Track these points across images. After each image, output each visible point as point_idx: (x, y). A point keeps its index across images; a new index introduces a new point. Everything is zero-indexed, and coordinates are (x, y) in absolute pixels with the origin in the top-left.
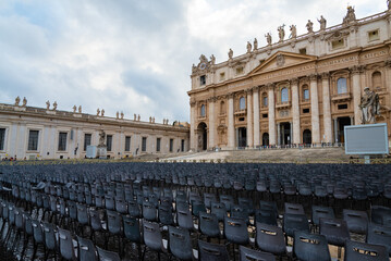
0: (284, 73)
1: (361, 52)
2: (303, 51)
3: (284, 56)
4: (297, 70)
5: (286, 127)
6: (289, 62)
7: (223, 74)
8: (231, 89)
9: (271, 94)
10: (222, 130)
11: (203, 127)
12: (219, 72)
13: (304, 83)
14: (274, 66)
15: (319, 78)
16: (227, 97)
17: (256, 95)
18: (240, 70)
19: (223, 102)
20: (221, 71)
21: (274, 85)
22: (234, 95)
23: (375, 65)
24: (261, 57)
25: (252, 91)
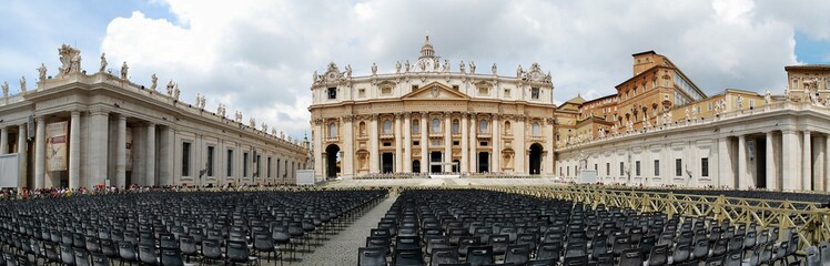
0: (439, 105)
1: (500, 104)
2: (456, 88)
3: (440, 88)
5: (436, 156)
6: (443, 96)
7: (362, 91)
8: (376, 110)
9: (423, 122)
10: (362, 155)
11: (332, 151)
12: (358, 87)
13: (456, 118)
14: (429, 96)
15: (469, 117)
16: (371, 117)
17: (407, 121)
18: (386, 90)
19: (362, 123)
20: (361, 86)
21: (428, 115)
22: (380, 117)
23: (507, 116)
24: (415, 82)
25: (402, 117)
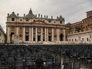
0: (40, 25)
1: (53, 25)
3: (40, 21)
4: (43, 25)
7: (21, 20)
13: (44, 28)
15: (47, 28)
17: (32, 28)
19: (21, 28)
21: (37, 27)
22: (25, 27)
23: (55, 28)
24: (34, 19)
